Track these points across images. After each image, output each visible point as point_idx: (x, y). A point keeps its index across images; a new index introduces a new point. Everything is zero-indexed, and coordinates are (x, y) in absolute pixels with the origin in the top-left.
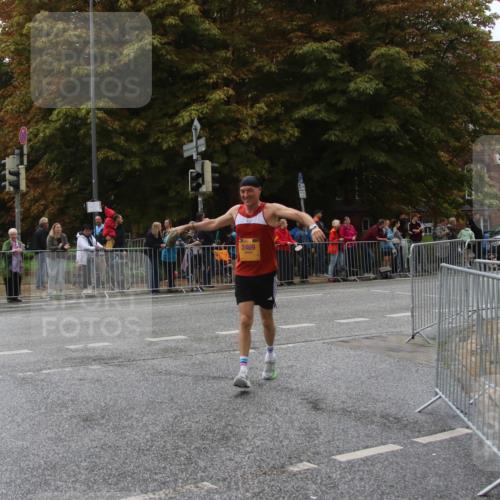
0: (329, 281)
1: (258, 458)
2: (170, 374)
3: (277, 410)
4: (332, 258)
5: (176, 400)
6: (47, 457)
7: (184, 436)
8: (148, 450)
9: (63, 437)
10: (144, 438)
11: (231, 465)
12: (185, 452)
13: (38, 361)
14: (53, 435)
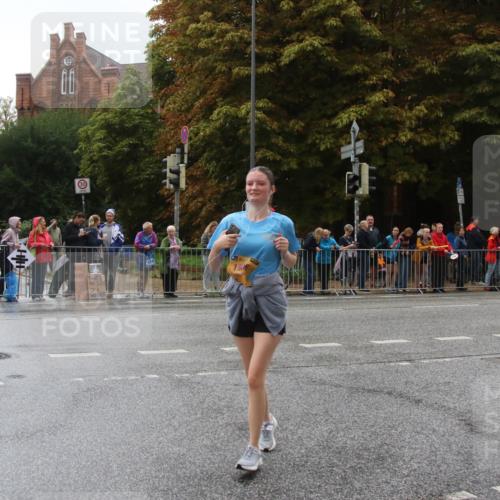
0: (486, 290)
1: (415, 483)
2: (324, 383)
3: (434, 431)
4: (489, 267)
5: (330, 413)
6: (204, 466)
7: (340, 453)
8: (303, 466)
9: (219, 445)
10: (299, 452)
11: (387, 488)
12: (340, 471)
13: (195, 362)
14: (208, 443)
